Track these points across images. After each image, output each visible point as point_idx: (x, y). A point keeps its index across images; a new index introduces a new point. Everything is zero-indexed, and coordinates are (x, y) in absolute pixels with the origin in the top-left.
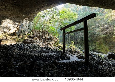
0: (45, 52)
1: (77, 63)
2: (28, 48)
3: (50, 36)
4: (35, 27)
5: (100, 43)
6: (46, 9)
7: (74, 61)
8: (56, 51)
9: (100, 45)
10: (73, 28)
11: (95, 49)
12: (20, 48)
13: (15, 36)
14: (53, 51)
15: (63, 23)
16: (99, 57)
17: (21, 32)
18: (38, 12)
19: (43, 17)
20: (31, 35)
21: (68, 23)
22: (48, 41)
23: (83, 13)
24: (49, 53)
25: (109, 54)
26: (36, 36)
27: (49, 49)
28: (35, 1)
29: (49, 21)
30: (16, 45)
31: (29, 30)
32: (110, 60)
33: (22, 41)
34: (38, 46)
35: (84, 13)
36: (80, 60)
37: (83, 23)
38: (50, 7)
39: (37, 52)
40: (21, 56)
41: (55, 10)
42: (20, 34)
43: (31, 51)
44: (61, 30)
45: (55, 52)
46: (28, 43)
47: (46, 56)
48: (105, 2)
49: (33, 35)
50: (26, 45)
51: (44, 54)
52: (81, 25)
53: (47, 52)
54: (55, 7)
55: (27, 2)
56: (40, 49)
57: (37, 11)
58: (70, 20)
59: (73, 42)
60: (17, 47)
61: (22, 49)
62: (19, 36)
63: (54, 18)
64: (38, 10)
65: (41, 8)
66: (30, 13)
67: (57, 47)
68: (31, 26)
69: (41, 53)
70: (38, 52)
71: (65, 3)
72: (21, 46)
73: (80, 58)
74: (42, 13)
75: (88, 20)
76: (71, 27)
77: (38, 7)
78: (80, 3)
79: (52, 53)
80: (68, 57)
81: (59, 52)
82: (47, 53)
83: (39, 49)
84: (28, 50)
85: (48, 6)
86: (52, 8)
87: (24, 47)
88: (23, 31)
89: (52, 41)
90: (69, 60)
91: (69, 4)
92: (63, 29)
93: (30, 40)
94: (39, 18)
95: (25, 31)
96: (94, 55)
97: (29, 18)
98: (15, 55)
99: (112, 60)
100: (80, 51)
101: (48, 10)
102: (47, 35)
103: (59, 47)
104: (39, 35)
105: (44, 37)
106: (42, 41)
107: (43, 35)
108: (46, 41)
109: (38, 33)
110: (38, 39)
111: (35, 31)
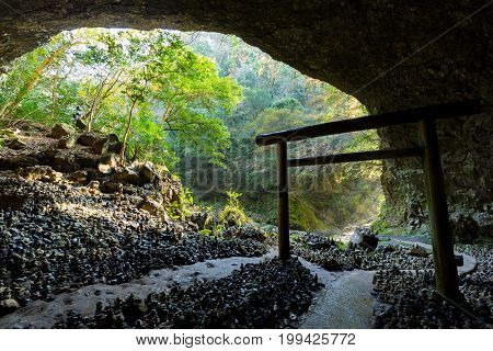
0: (165, 260)
2: (35, 245)
5: (296, 197)
22: (131, 188)
23: (249, 89)
24: (190, 263)
25: (364, 237)
26: (48, 159)
34: (95, 220)
35: (254, 91)
43: (74, 266)
45: (213, 254)
49: (14, 152)
50: (8, 220)
53: (177, 255)
65: (105, 11)
67: (190, 219)
70: (126, 268)
79: (201, 260)
81: (232, 248)
83: (111, 244)
84: (44, 268)
89: (151, 189)
102: (118, 159)
103: (199, 220)
104: (63, 154)
105: (104, 168)
106: (97, 192)
107: (91, 156)
108: (125, 192)
109: (48, 141)
110: (59, 176)
111: (25, 128)
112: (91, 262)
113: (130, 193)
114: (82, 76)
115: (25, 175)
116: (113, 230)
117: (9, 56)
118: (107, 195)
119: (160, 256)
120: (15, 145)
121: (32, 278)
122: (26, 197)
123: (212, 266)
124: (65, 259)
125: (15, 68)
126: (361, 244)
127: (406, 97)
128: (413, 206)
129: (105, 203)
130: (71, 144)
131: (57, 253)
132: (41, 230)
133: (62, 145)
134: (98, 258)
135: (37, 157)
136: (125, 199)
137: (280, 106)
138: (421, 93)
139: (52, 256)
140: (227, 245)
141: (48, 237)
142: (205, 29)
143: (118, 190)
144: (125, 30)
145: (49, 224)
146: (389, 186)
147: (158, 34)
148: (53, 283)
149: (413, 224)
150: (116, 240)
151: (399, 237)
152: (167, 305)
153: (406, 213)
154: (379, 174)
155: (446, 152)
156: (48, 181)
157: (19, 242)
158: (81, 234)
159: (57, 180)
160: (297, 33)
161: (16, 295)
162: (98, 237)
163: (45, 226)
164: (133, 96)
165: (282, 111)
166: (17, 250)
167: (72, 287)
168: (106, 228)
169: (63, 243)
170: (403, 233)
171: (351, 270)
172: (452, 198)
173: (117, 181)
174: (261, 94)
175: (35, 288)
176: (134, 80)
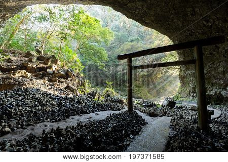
0: (77, 112)
2: (18, 105)
25: (169, 102)
26: (23, 67)
34: (45, 94)
45: (98, 109)
49: (8, 64)
50: (6, 95)
53: (82, 110)
70: (59, 115)
73: (151, 114)
75: (203, 47)
79: (93, 112)
81: (107, 107)
83: (53, 105)
84: (22, 115)
90: (148, 124)
102: (56, 67)
103: (93, 94)
104: (30, 65)
105: (50, 71)
106: (47, 82)
107: (44, 66)
108: (59, 82)
109: (24, 59)
110: (29, 75)
111: (13, 53)
112: (43, 112)
113: (62, 82)
114: (38, 28)
115: (14, 75)
116: (53, 99)
117: (4, 19)
118: (51, 83)
120: (9, 61)
121: (17, 120)
122: (15, 84)
123: (98, 114)
124: (31, 111)
125: (7, 24)
126: (167, 105)
127: (192, 35)
128: (193, 88)
129: (50, 87)
130: (34, 60)
131: (28, 109)
132: (21, 99)
133: (30, 61)
134: (46, 111)
135: (19, 66)
136: (59, 85)
137: (132, 41)
138: (199, 34)
139: (26, 110)
140: (105, 106)
141: (24, 102)
142: (94, 4)
143: (56, 81)
144: (56, 5)
145: (24, 96)
146: (182, 78)
147: (72, 7)
148: (26, 122)
149: (193, 96)
150: (55, 103)
151: (186, 102)
152: (75, 131)
153: (190, 91)
154: (178, 73)
155: (210, 62)
156: (25, 77)
157: (10, 104)
158: (39, 100)
159: (28, 76)
160: (139, 4)
161: (9, 126)
162: (46, 102)
163: (23, 97)
164: (61, 37)
165: (133, 43)
166: (9, 107)
167: (34, 123)
168: (50, 98)
169: (31, 104)
170: (188, 100)
171: (161, 116)
172: (212, 84)
173: (56, 77)
174: (123, 35)
175: (18, 123)
176: (62, 30)
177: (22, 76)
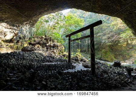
0: (48, 61)
1: (83, 73)
2: (28, 57)
3: (54, 43)
4: (36, 32)
5: (106, 51)
6: (50, 13)
7: (80, 70)
8: (61, 60)
9: (106, 53)
10: (80, 35)
11: (101, 57)
12: (18, 57)
13: (13, 42)
14: (57, 60)
15: (69, 29)
16: (105, 66)
17: (20, 38)
18: (41, 16)
19: (47, 21)
20: (33, 42)
21: (74, 29)
22: (52, 48)
23: (89, 19)
24: (53, 62)
25: (115, 63)
26: (39, 43)
27: (53, 58)
28: (37, 4)
29: (54, 26)
30: (13, 53)
31: (29, 36)
32: (116, 69)
33: (21, 49)
34: (40, 54)
35: (91, 20)
36: (86, 69)
37: (89, 30)
38: (54, 11)
39: (38, 61)
40: (19, 66)
41: (60, 15)
42: (19, 41)
43: (32, 60)
44: (66, 36)
46: (28, 51)
47: (49, 66)
48: (111, 10)
49: (34, 42)
50: (26, 53)
51: (47, 63)
52: (88, 32)
54: (60, 12)
55: (28, 4)
56: (43, 57)
57: (39, 14)
58: (76, 27)
59: (79, 50)
60: (15, 56)
61: (21, 58)
62: (17, 42)
63: (59, 24)
64: (41, 14)
66: (31, 16)
67: (62, 55)
68: (32, 31)
69: (44, 63)
71: (71, 8)
72: (20, 55)
73: (86, 66)
74: (45, 17)
75: (94, 28)
76: (77, 34)
77: (41, 11)
78: (86, 9)
79: (56, 62)
80: (73, 66)
81: (64, 61)
82: (51, 62)
83: (41, 58)
84: (28, 60)
85: (52, 10)
86: (57, 13)
87: (23, 56)
88: (22, 37)
89: (56, 48)
90: (75, 69)
91: (75, 9)
92: (69, 36)
93: (31, 48)
94: (41, 23)
95: (24, 37)
96: (100, 63)
97: (30, 22)
98: (12, 65)
99: (117, 68)
100: (86, 59)
101: (52, 14)
102: (51, 42)
103: (64, 55)
104: (41, 42)
105: (48, 45)
106: (45, 49)
107: (46, 42)
108: (50, 49)
109: (40, 40)
110: (40, 46)
111: (37, 38)
115: (35, 46)
118: (47, 50)
119: (47, 60)
120: (35, 41)
122: (34, 50)
124: (31, 59)
130: (43, 40)
135: (37, 43)
136: (50, 51)
177: (38, 47)
